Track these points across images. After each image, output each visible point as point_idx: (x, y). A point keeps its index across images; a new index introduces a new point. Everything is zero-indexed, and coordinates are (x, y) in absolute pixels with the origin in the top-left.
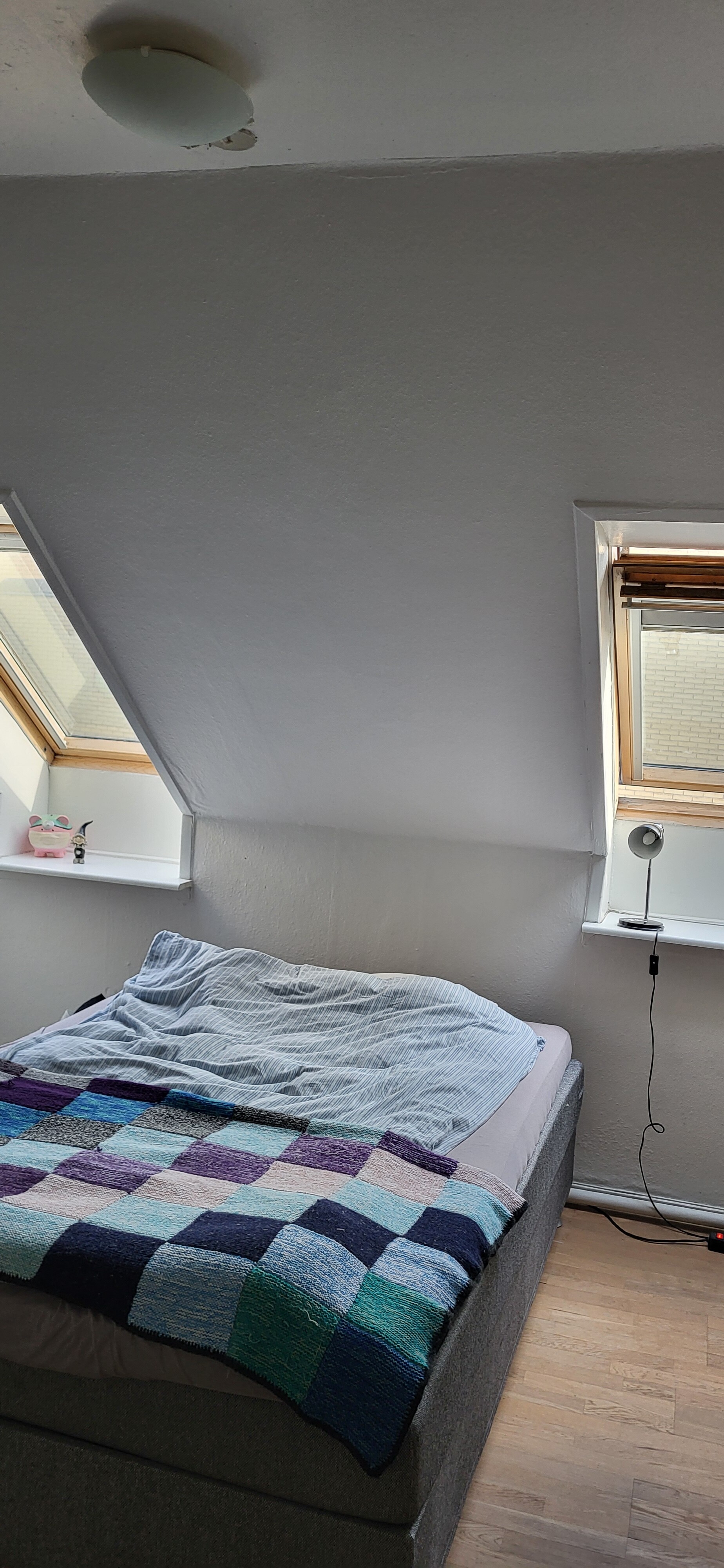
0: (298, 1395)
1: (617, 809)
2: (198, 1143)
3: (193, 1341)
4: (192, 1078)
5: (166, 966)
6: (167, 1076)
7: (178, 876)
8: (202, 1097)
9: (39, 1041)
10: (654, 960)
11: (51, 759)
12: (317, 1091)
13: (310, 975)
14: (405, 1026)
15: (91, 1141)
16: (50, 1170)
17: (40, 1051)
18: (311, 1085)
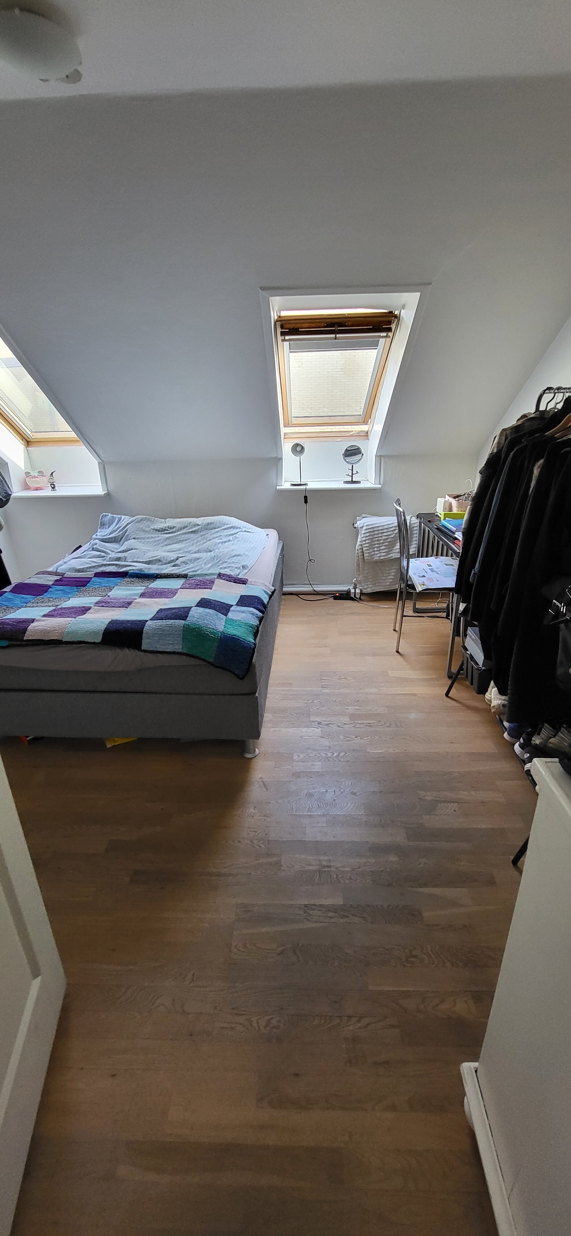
0: (211, 660)
1: (284, 438)
2: (147, 588)
3: (168, 650)
4: (136, 566)
5: (109, 527)
6: (125, 567)
7: (102, 490)
8: (142, 573)
9: (65, 563)
10: (306, 497)
11: (26, 444)
12: (186, 564)
13: (170, 522)
14: (215, 536)
15: (104, 594)
16: (92, 606)
17: (68, 566)
18: (184, 562)
